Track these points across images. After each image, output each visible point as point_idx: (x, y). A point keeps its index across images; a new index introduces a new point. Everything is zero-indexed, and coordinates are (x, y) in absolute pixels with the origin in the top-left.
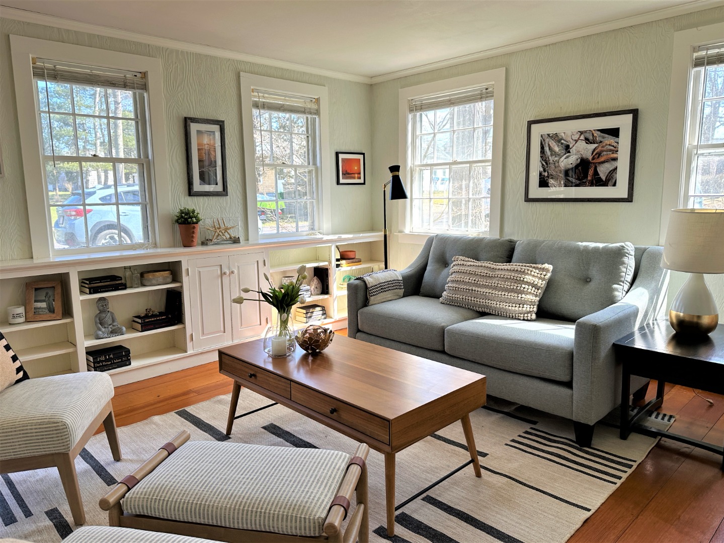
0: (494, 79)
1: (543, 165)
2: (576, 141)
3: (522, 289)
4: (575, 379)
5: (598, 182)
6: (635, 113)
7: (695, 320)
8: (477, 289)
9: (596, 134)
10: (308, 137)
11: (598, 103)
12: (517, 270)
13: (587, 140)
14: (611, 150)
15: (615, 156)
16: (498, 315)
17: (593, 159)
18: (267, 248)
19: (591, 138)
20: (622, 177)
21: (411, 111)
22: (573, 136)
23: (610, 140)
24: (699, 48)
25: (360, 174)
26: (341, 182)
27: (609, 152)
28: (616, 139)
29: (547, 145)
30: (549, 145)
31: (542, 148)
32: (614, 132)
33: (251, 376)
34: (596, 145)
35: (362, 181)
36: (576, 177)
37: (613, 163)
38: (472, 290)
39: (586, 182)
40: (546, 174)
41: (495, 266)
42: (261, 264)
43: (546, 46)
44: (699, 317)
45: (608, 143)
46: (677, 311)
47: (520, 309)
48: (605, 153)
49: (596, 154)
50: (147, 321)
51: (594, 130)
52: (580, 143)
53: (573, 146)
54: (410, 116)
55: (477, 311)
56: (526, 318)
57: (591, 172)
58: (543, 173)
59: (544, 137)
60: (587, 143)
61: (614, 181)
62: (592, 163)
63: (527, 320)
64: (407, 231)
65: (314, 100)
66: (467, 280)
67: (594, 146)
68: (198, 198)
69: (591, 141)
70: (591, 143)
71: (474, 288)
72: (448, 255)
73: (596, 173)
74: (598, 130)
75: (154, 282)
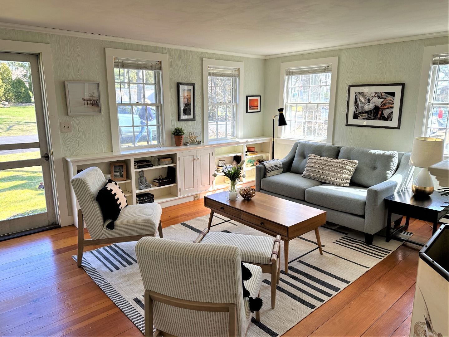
0: (332, 62)
1: (356, 108)
2: (373, 97)
3: (343, 172)
4: (366, 214)
5: (383, 118)
6: (403, 85)
7: (423, 189)
8: (321, 171)
9: (383, 94)
10: (232, 88)
11: (385, 78)
12: (341, 163)
13: (378, 97)
14: (390, 103)
15: (392, 106)
16: (331, 184)
17: (381, 106)
18: (214, 146)
19: (381, 96)
20: (395, 116)
21: (287, 74)
22: (371, 95)
23: (390, 98)
24: (436, 56)
25: (258, 106)
26: (248, 111)
27: (389, 104)
28: (393, 98)
29: (358, 98)
30: (359, 98)
31: (356, 99)
32: (392, 94)
33: (221, 208)
34: (383, 100)
35: (259, 110)
36: (372, 115)
37: (391, 109)
38: (318, 171)
39: (377, 118)
40: (357, 113)
41: (330, 160)
42: (211, 154)
43: (360, 47)
44: (425, 188)
45: (389, 99)
46: (415, 185)
47: (342, 181)
48: (387, 104)
49: (383, 104)
50: (161, 181)
51: (383, 92)
52: (375, 98)
53: (372, 99)
54: (286, 77)
55: (320, 182)
56: (344, 186)
57: (380, 113)
58: (356, 112)
59: (357, 94)
60: (378, 98)
61: (391, 118)
62: (380, 109)
63: (345, 187)
64: (282, 137)
65: (237, 70)
66: (316, 166)
67: (382, 100)
68: (182, 122)
69: (380, 97)
70: (381, 99)
71: (319, 171)
72: (306, 153)
73: (382, 114)
74: (385, 92)
75: (164, 163)
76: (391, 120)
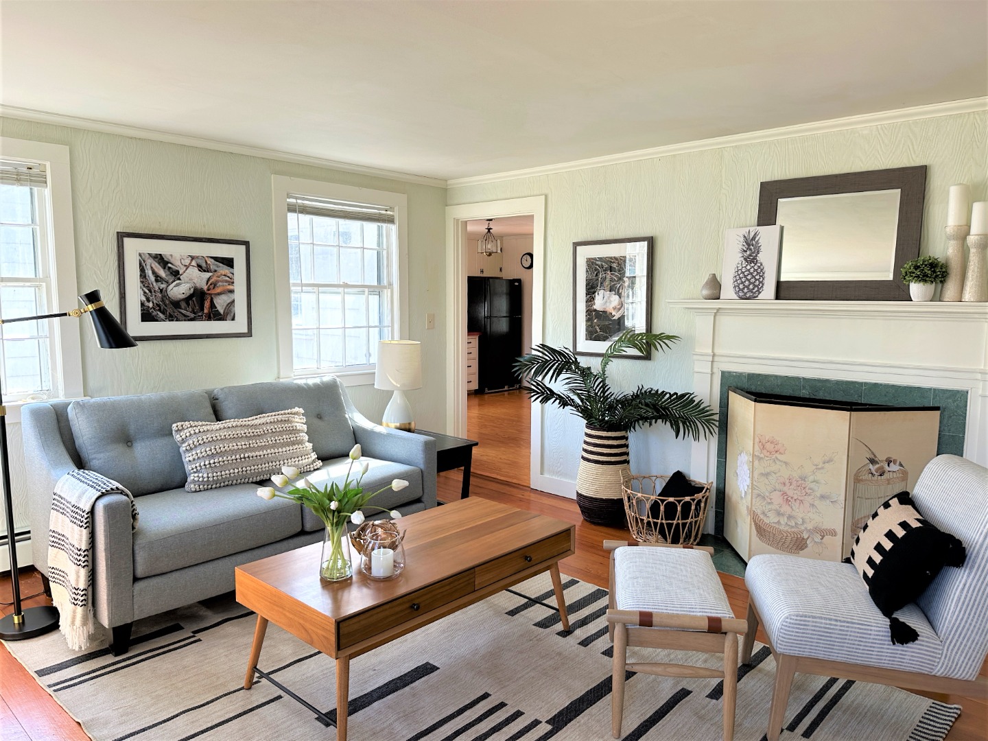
1: (145, 292)
2: (187, 267)
5: (215, 315)
6: (247, 245)
9: (210, 261)
11: (204, 226)
13: (199, 266)
15: (231, 287)
17: (208, 290)
19: (204, 265)
20: (240, 309)
22: (182, 261)
23: (224, 270)
24: (289, 195)
27: (225, 283)
28: (231, 270)
29: (148, 267)
30: (152, 268)
31: (142, 270)
32: (229, 262)
34: (210, 274)
36: (191, 310)
37: (230, 294)
39: (202, 316)
40: (151, 305)
45: (224, 273)
48: (220, 283)
49: (211, 284)
51: (207, 257)
52: (193, 270)
53: (184, 272)
57: (207, 304)
58: (147, 304)
59: (143, 257)
60: (200, 271)
61: (232, 315)
62: (207, 294)
69: (204, 268)
70: (205, 271)
73: (213, 305)
74: (212, 257)
76: (233, 319)
